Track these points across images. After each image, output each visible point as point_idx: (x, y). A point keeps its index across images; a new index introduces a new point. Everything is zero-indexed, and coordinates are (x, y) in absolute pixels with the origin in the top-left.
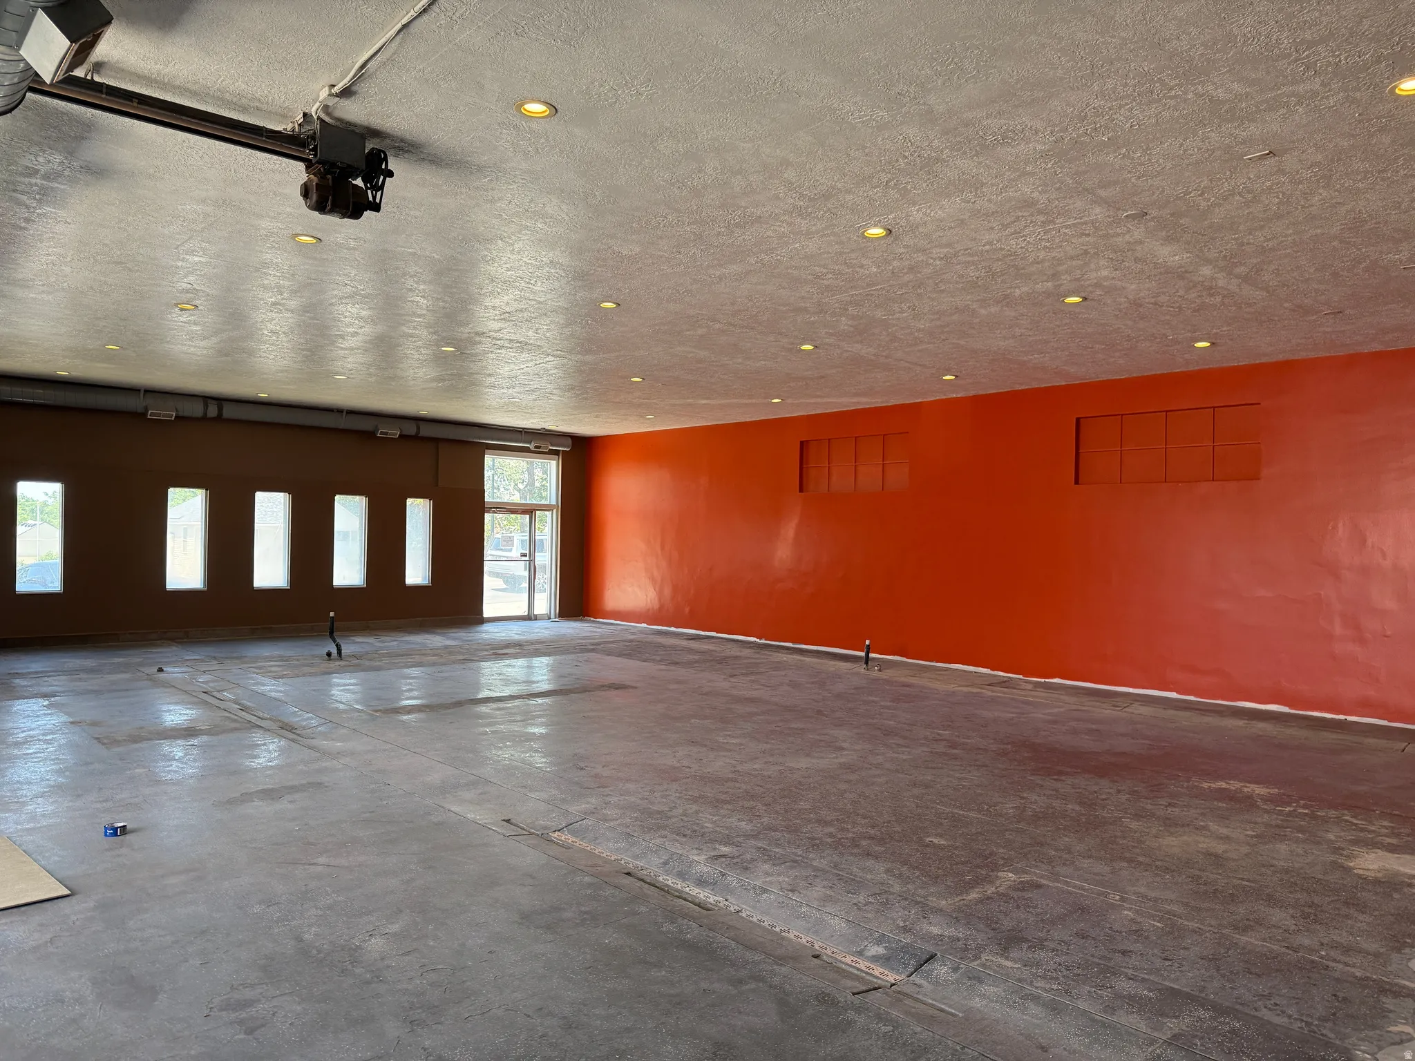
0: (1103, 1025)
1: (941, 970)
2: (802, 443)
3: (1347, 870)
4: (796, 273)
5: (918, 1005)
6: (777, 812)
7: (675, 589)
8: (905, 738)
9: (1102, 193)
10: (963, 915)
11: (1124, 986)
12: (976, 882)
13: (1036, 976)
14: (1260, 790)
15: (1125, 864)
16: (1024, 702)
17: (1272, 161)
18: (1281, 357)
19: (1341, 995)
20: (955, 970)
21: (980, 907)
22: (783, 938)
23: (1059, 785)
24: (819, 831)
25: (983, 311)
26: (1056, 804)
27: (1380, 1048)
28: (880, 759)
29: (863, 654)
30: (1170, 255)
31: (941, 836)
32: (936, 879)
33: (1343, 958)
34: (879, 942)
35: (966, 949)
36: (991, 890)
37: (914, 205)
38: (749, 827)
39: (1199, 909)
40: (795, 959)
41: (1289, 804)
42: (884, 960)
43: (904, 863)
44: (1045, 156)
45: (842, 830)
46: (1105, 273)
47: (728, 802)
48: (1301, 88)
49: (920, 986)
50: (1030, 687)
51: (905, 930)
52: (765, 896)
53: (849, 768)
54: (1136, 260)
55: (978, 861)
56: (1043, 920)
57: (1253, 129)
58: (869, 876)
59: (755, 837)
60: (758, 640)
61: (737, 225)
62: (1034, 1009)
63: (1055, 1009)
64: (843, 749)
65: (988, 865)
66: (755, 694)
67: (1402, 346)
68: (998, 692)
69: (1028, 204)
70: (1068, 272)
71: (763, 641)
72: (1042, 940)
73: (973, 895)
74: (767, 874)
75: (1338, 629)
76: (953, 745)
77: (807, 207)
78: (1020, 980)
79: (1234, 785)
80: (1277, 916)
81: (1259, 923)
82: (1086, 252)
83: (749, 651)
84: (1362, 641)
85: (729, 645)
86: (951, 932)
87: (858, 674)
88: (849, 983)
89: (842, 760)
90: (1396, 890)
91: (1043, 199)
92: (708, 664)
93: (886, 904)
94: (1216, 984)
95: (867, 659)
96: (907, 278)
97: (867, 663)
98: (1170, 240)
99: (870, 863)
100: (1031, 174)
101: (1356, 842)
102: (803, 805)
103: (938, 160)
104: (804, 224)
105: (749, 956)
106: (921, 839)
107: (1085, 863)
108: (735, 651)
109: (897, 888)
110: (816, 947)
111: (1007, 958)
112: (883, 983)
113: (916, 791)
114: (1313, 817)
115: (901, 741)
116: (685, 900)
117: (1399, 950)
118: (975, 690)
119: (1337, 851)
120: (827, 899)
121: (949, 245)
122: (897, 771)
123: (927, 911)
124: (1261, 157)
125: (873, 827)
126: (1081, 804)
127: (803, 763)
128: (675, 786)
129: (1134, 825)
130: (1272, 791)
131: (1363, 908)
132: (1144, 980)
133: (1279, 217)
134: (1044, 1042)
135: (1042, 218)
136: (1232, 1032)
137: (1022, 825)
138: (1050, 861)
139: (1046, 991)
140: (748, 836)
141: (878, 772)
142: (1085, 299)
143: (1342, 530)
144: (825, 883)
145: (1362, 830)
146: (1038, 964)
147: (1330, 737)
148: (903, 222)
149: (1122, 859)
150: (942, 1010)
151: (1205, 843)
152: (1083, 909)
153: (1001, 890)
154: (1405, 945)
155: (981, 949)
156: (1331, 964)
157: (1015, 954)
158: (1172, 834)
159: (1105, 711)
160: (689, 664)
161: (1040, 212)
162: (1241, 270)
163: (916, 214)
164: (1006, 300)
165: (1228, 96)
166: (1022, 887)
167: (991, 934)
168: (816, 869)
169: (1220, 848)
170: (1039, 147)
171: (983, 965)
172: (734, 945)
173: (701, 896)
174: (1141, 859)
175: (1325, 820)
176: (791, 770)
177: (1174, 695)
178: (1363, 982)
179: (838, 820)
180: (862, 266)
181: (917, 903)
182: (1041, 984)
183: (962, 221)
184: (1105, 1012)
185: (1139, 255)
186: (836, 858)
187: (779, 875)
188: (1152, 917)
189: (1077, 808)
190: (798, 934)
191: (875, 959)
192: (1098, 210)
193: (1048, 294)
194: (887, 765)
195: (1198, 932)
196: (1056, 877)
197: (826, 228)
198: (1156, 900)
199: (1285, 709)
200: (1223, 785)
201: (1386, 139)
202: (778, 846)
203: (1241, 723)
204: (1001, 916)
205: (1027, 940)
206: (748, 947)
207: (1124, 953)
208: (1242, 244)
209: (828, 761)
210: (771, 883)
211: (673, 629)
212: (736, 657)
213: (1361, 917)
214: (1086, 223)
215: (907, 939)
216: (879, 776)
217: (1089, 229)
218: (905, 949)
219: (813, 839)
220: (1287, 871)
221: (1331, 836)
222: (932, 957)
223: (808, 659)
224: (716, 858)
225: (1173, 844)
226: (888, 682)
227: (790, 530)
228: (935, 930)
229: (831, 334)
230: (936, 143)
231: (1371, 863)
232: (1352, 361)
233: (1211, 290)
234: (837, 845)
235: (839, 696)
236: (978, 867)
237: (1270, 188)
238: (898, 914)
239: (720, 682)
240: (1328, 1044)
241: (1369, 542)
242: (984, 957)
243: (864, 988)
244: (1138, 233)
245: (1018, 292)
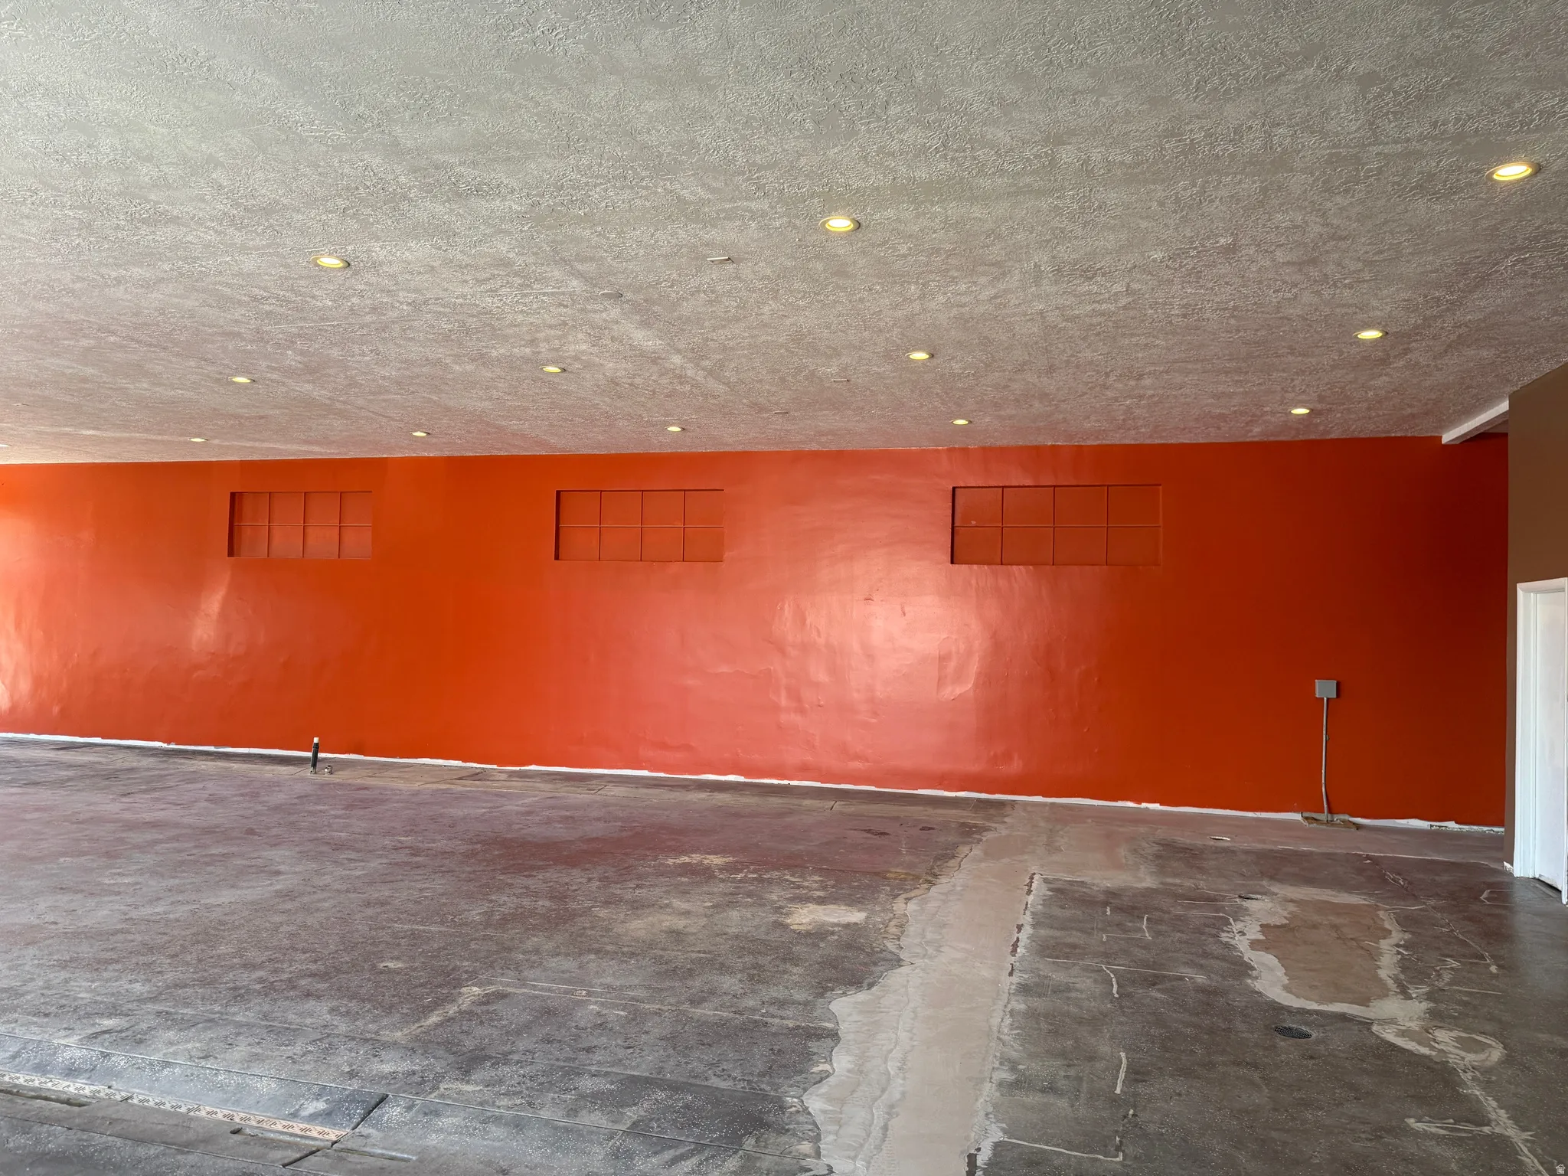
0: (567, 1130)
1: (392, 1112)
2: (233, 495)
3: (785, 927)
4: (228, 291)
5: (365, 1159)
6: (188, 964)
7: (38, 682)
8: (359, 851)
9: (580, 267)
10: (421, 1045)
11: (587, 1084)
12: (437, 1003)
13: (498, 1094)
14: (716, 860)
15: (593, 956)
16: (497, 795)
17: (730, 267)
18: (740, 448)
19: (776, 1048)
20: (409, 1108)
21: (438, 1031)
22: (191, 1119)
23: (530, 882)
24: (245, 978)
25: (457, 368)
26: (526, 902)
27: (805, 1090)
28: (328, 879)
29: (310, 754)
30: (646, 339)
31: (398, 958)
32: (389, 1009)
33: (779, 1013)
34: (318, 1097)
35: (423, 1081)
36: (452, 1010)
37: (378, 239)
38: (147, 988)
39: (661, 990)
40: (206, 1141)
41: (741, 871)
42: (326, 1117)
43: (351, 998)
44: (521, 217)
45: (276, 971)
46: (584, 347)
47: (117, 962)
48: (753, 205)
49: (368, 1137)
50: (503, 777)
51: (352, 1075)
52: (166, 1072)
53: (288, 895)
54: (613, 339)
55: (440, 979)
56: (507, 1032)
57: (713, 234)
58: (308, 1021)
59: (154, 999)
60: (165, 745)
61: (144, 221)
62: (497, 1131)
63: (518, 1125)
64: (278, 873)
65: (453, 981)
66: (159, 815)
67: (834, 448)
68: (470, 786)
69: (505, 263)
70: (547, 340)
71: (173, 746)
72: (505, 1054)
73: (434, 1019)
74: (171, 1043)
75: (784, 702)
76: (415, 852)
77: (243, 218)
78: (481, 1104)
79: (696, 858)
80: (730, 983)
81: (712, 992)
82: (565, 323)
83: (152, 760)
84: (801, 711)
85: (121, 755)
86: (405, 1066)
87: (303, 779)
88: (278, 1154)
89: (278, 887)
90: (823, 939)
91: (520, 261)
92: (88, 781)
93: (329, 1050)
94: (672, 1062)
95: (315, 761)
96: (368, 319)
97: (314, 765)
98: (645, 324)
99: (311, 1004)
100: (508, 233)
101: (792, 900)
102: (223, 949)
103: (405, 197)
104: (239, 237)
105: (142, 1151)
106: (374, 966)
107: (553, 963)
108: (132, 761)
109: (343, 1028)
110: (237, 1120)
111: (468, 1082)
112: (322, 1144)
113: (370, 912)
114: (761, 880)
115: (353, 855)
116: (46, 1099)
117: (822, 995)
118: (443, 786)
119: (778, 910)
120: (256, 1058)
121: (416, 291)
122: (348, 891)
123: (377, 1046)
124: (721, 262)
125: (315, 962)
126: (551, 898)
127: (225, 896)
128: (32, 951)
129: (603, 913)
130: (727, 860)
131: (795, 961)
132: (607, 1074)
133: (738, 320)
134: (504, 1164)
135: (518, 281)
136: (687, 1107)
137: (489, 932)
138: (518, 967)
139: (509, 1108)
140: (141, 1001)
141: (326, 895)
142: (564, 370)
143: (788, 611)
144: (250, 1040)
145: (799, 887)
146: (501, 1082)
147: (775, 802)
148: (364, 257)
149: (590, 951)
150: (393, 1158)
151: (669, 921)
152: (549, 1012)
153: (464, 1007)
154: (826, 989)
155: (439, 1078)
156: (769, 1020)
157: (479, 1075)
158: (638, 917)
159: (580, 796)
160: (61, 783)
161: (516, 274)
162: (706, 363)
163: (379, 252)
164: (482, 359)
165: (693, 198)
166: (487, 1000)
167: (452, 1058)
168: (240, 1025)
169: (680, 923)
170: (515, 207)
171: (442, 1096)
172: (119, 1142)
173: (72, 1089)
174: (609, 948)
175: (770, 881)
176: (209, 908)
177: (645, 773)
178: (793, 1032)
179: (270, 960)
180: (313, 297)
181: (366, 1040)
182: (505, 1102)
183: (433, 267)
184: (568, 1116)
185: (616, 334)
186: (266, 1007)
187: (187, 1041)
188: (615, 1006)
189: (547, 903)
190: (213, 1111)
191: (313, 1118)
192: (575, 283)
193: (526, 360)
194: (337, 886)
195: (658, 1013)
196: (522, 982)
197: (269, 246)
198: (621, 988)
199: (741, 779)
200: (686, 859)
201: (820, 266)
202: (187, 1005)
203: (703, 795)
204: (463, 1037)
205: (491, 1057)
206: (140, 1141)
207: (589, 1050)
208: (707, 339)
209: (258, 890)
210: (175, 1054)
211: (32, 736)
212: (132, 770)
213: (795, 970)
214: (563, 294)
215: (355, 1084)
216: (324, 900)
217: (567, 301)
218: (353, 1098)
219: (235, 989)
220: (737, 937)
221: (774, 897)
222: (383, 1099)
223: (235, 766)
224: (95, 1036)
225: (639, 927)
226: (341, 786)
227: (213, 603)
228: (387, 1068)
229: (274, 369)
230: (402, 179)
231: (804, 917)
232: (798, 457)
233: (681, 379)
234: (269, 990)
235: (277, 808)
236: (440, 986)
237: (729, 292)
238: (343, 1059)
239: (107, 804)
240: (765, 1097)
241: (808, 622)
242: (442, 1086)
243: (298, 1156)
244: (614, 313)
245: (494, 353)
